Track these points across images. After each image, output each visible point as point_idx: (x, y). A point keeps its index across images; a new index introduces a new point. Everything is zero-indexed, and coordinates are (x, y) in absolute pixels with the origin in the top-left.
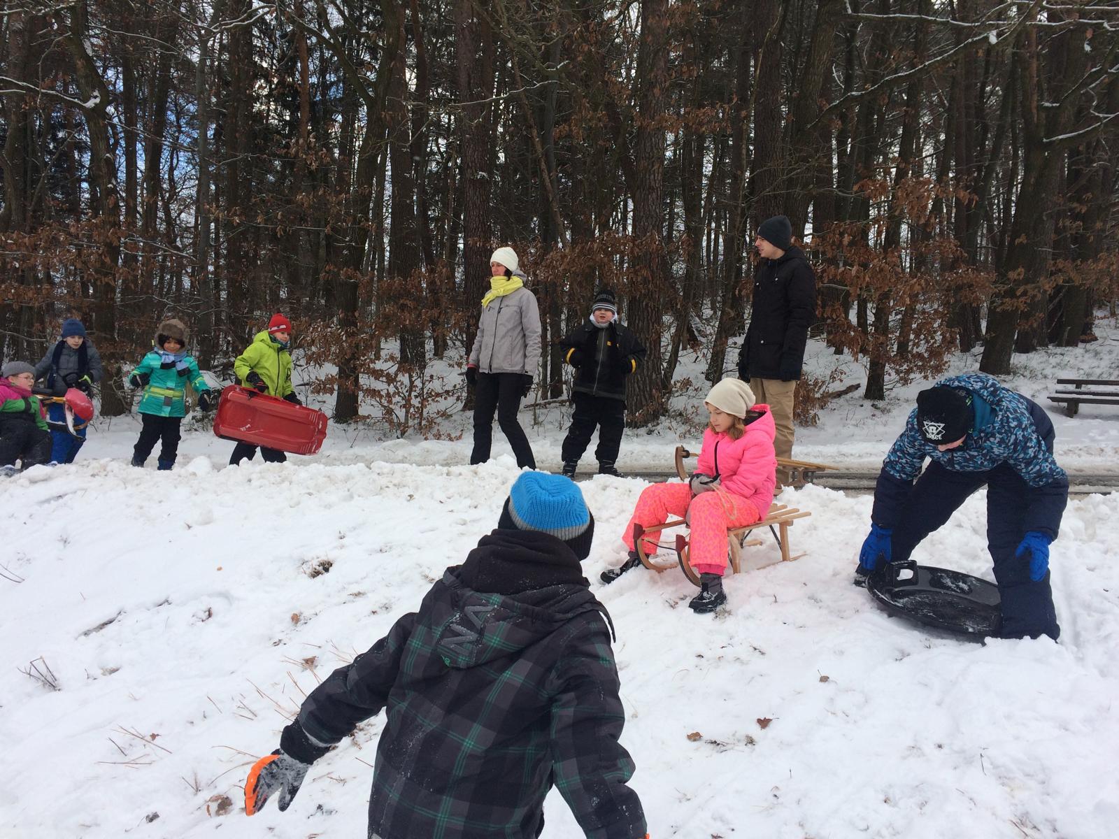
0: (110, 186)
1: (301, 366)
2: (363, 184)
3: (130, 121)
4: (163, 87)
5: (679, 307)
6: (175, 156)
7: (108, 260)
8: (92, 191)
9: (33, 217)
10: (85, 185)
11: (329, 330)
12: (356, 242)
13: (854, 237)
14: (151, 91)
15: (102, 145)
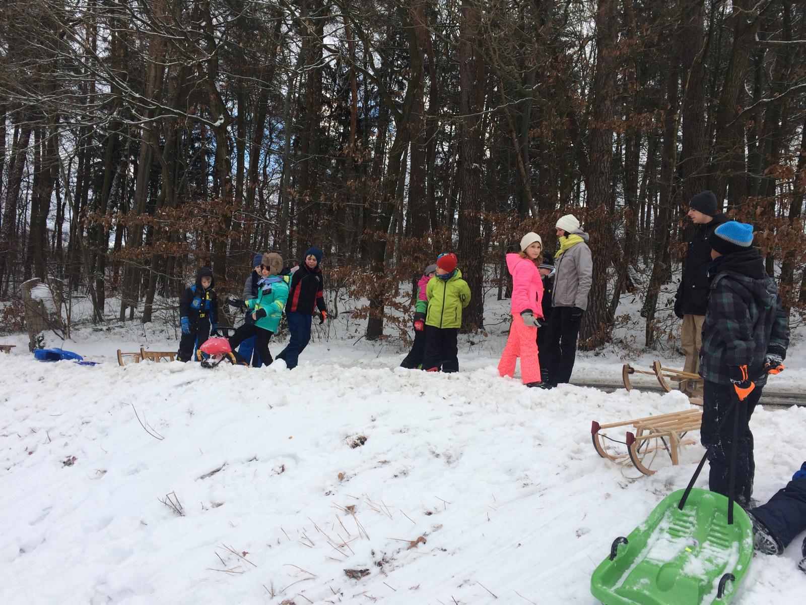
0: (227, 177)
1: (344, 299)
2: (392, 173)
3: (241, 135)
4: (263, 112)
5: (621, 260)
6: (268, 158)
7: (224, 226)
8: (215, 181)
9: (179, 198)
10: (211, 178)
11: (365, 274)
12: (386, 214)
13: (765, 208)
14: (255, 115)
15: (224, 150)
